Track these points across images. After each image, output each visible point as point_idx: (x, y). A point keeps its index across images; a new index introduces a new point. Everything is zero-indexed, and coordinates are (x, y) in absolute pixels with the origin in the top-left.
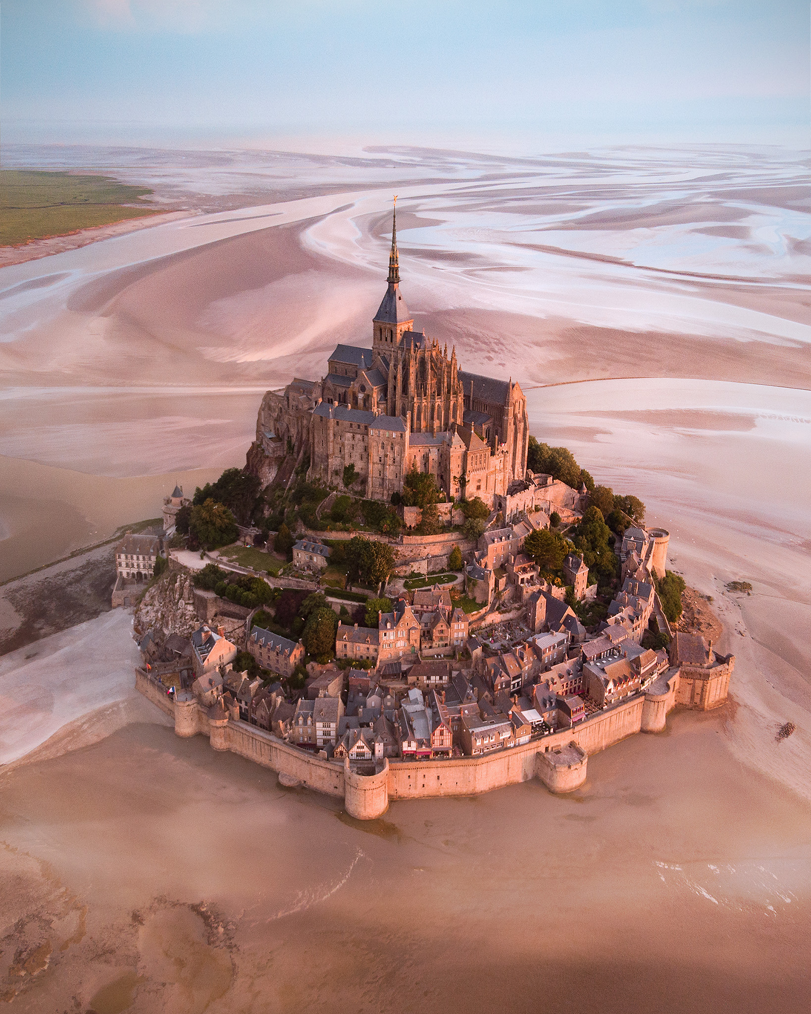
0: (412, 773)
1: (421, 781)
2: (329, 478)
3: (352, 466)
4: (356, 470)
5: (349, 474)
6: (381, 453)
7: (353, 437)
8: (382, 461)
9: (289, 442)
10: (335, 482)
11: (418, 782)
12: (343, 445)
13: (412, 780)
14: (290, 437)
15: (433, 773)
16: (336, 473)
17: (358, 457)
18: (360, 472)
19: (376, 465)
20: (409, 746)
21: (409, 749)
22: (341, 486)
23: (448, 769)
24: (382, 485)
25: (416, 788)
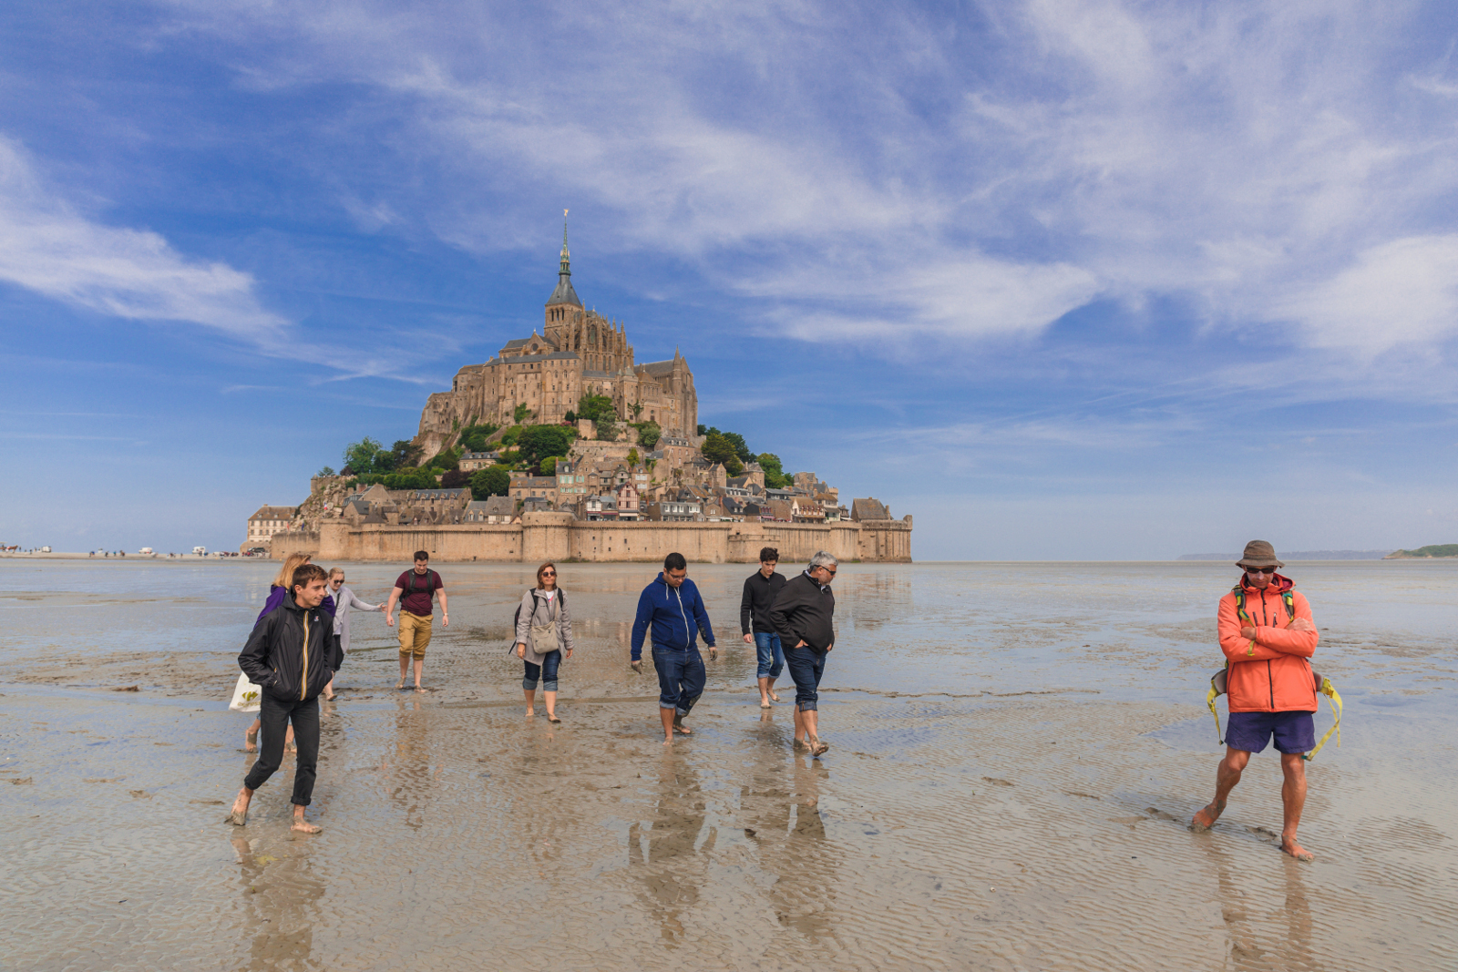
0: (597, 534)
1: (606, 544)
2: (499, 419)
3: (524, 405)
4: (528, 408)
5: (521, 412)
6: (556, 382)
7: (526, 377)
8: (556, 390)
9: (455, 422)
10: (505, 421)
11: (604, 545)
12: (515, 386)
13: (597, 543)
14: (456, 418)
15: (620, 535)
16: (507, 414)
17: (531, 394)
18: (533, 409)
19: (549, 394)
20: (594, 507)
21: (594, 510)
22: (513, 423)
23: (636, 532)
24: (555, 412)
25: (602, 551)
